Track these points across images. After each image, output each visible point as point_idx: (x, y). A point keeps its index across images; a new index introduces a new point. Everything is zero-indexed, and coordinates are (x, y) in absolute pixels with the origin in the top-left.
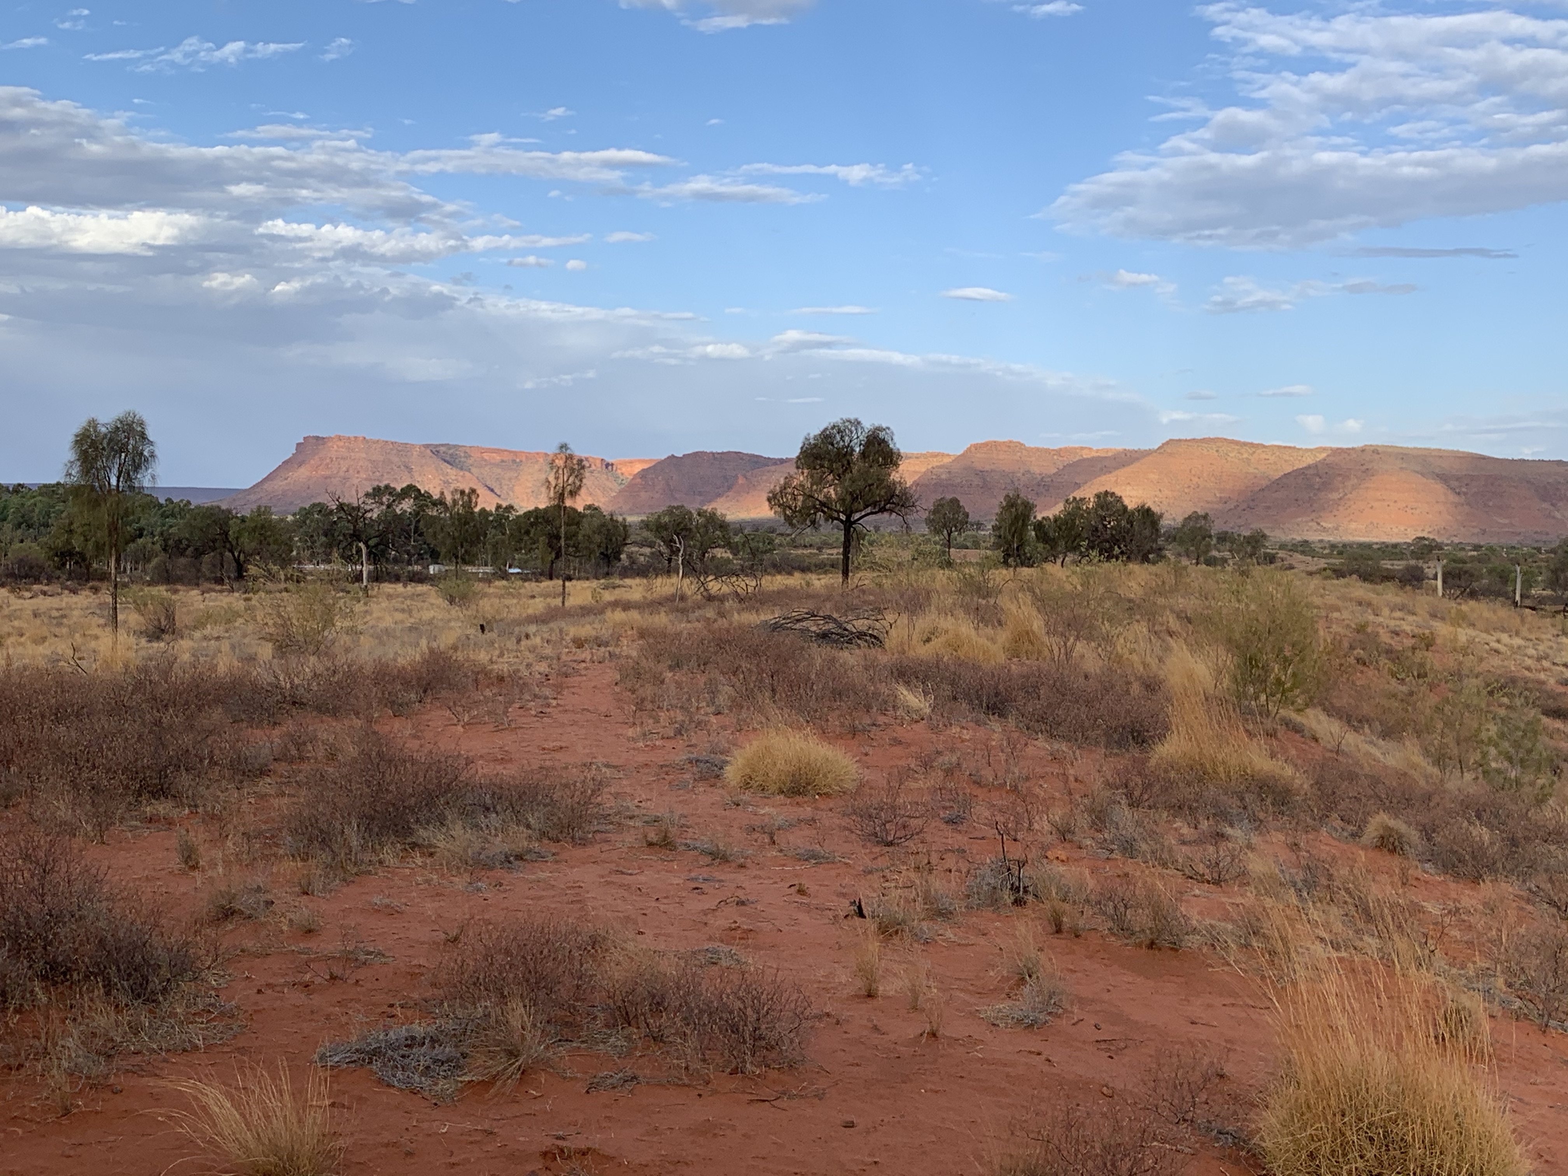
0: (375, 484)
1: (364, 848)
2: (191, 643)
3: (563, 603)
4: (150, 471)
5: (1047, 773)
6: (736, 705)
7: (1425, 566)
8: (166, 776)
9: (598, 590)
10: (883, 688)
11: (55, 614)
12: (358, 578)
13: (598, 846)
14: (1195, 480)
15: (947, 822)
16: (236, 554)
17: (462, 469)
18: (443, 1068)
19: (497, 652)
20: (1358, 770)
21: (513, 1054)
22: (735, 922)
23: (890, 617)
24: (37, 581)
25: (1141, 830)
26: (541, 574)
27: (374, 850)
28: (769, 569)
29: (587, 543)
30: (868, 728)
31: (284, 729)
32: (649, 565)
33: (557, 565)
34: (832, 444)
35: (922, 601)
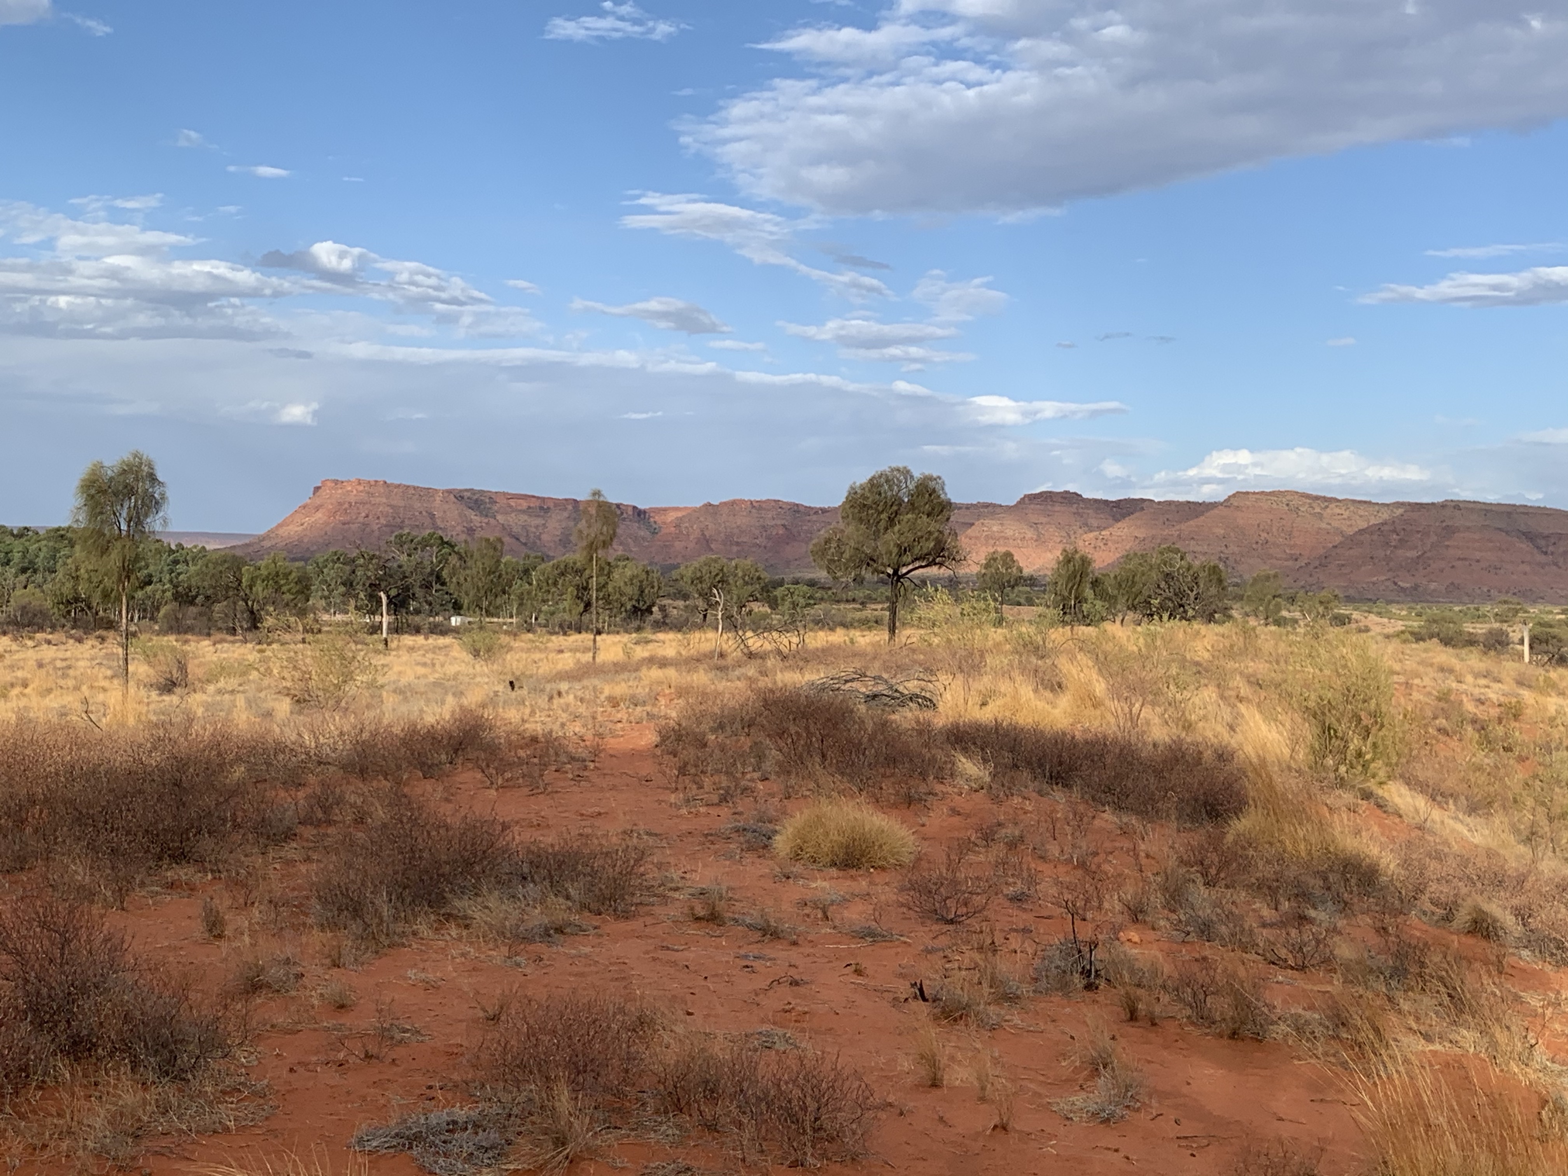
1: (396, 919)
2: (204, 697)
3: (594, 658)
4: (161, 514)
5: (1116, 848)
6: (784, 770)
7: (1510, 630)
8: (188, 839)
9: (630, 645)
10: (940, 755)
11: (59, 664)
12: (375, 629)
13: (641, 920)
14: (1264, 535)
15: (1011, 900)
16: (250, 603)
17: (486, 516)
18: (486, 1155)
19: (527, 711)
20: (1446, 850)
21: (560, 1142)
22: (789, 1003)
23: (944, 678)
24: (41, 629)
25: (1219, 911)
26: (570, 627)
27: (407, 921)
28: (811, 625)
29: (618, 595)
30: (924, 797)
31: (309, 791)
32: (682, 619)
33: (586, 618)
34: (880, 494)
35: (977, 660)
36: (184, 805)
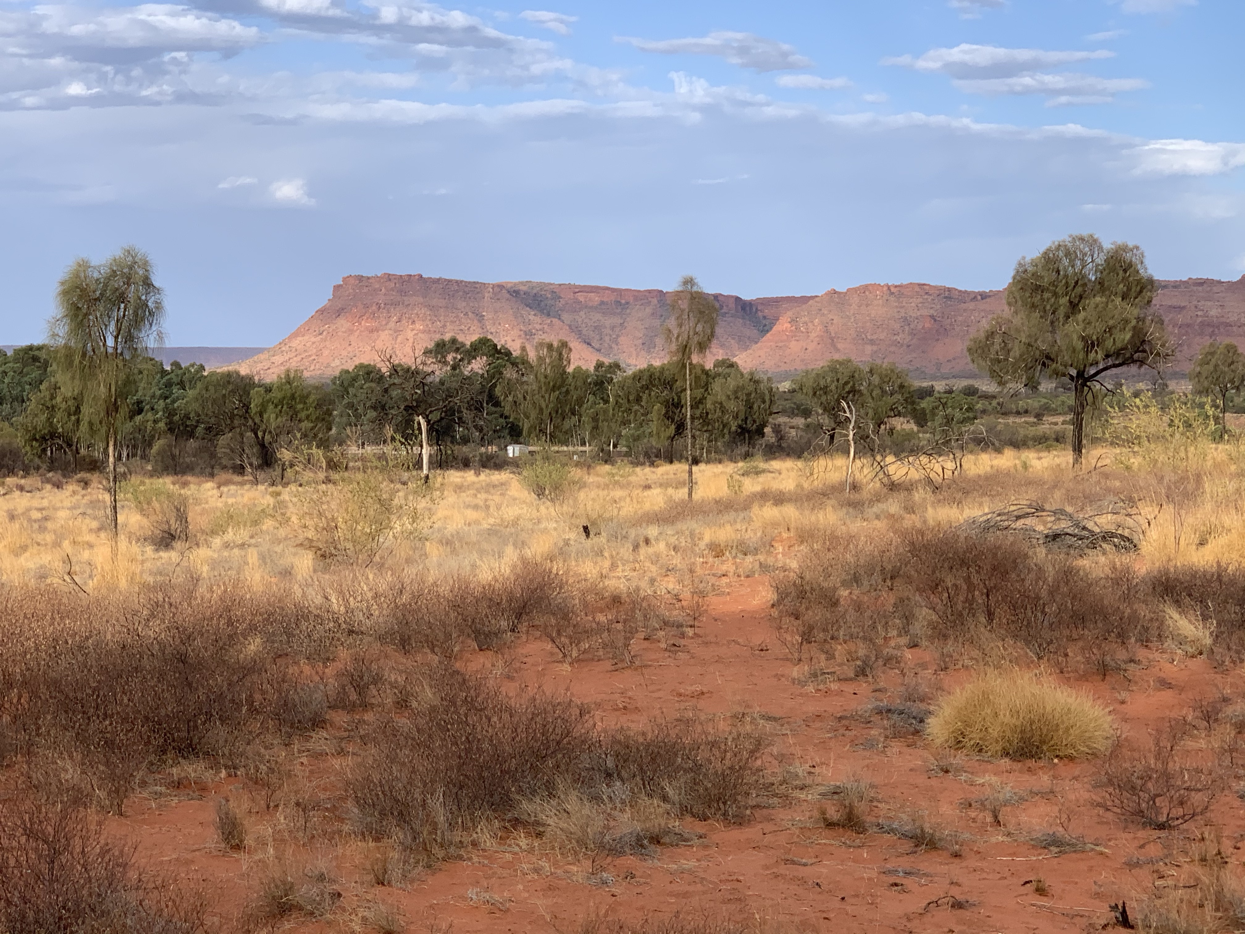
0: (437, 337)
1: (452, 824)
2: (210, 553)
3: (690, 494)
4: (154, 328)
6: (939, 634)
8: (197, 727)
9: (736, 477)
10: (1143, 611)
11: (36, 515)
12: (414, 464)
13: (760, 826)
16: (260, 434)
17: (548, 315)
19: (607, 564)
22: (951, 931)
23: (1147, 510)
24: (11, 472)
26: (658, 455)
27: (465, 828)
28: (971, 446)
29: (719, 413)
30: (1123, 666)
31: (339, 665)
32: (803, 441)
33: (679, 443)
34: (1058, 272)
35: (1191, 487)
36: (190, 685)
